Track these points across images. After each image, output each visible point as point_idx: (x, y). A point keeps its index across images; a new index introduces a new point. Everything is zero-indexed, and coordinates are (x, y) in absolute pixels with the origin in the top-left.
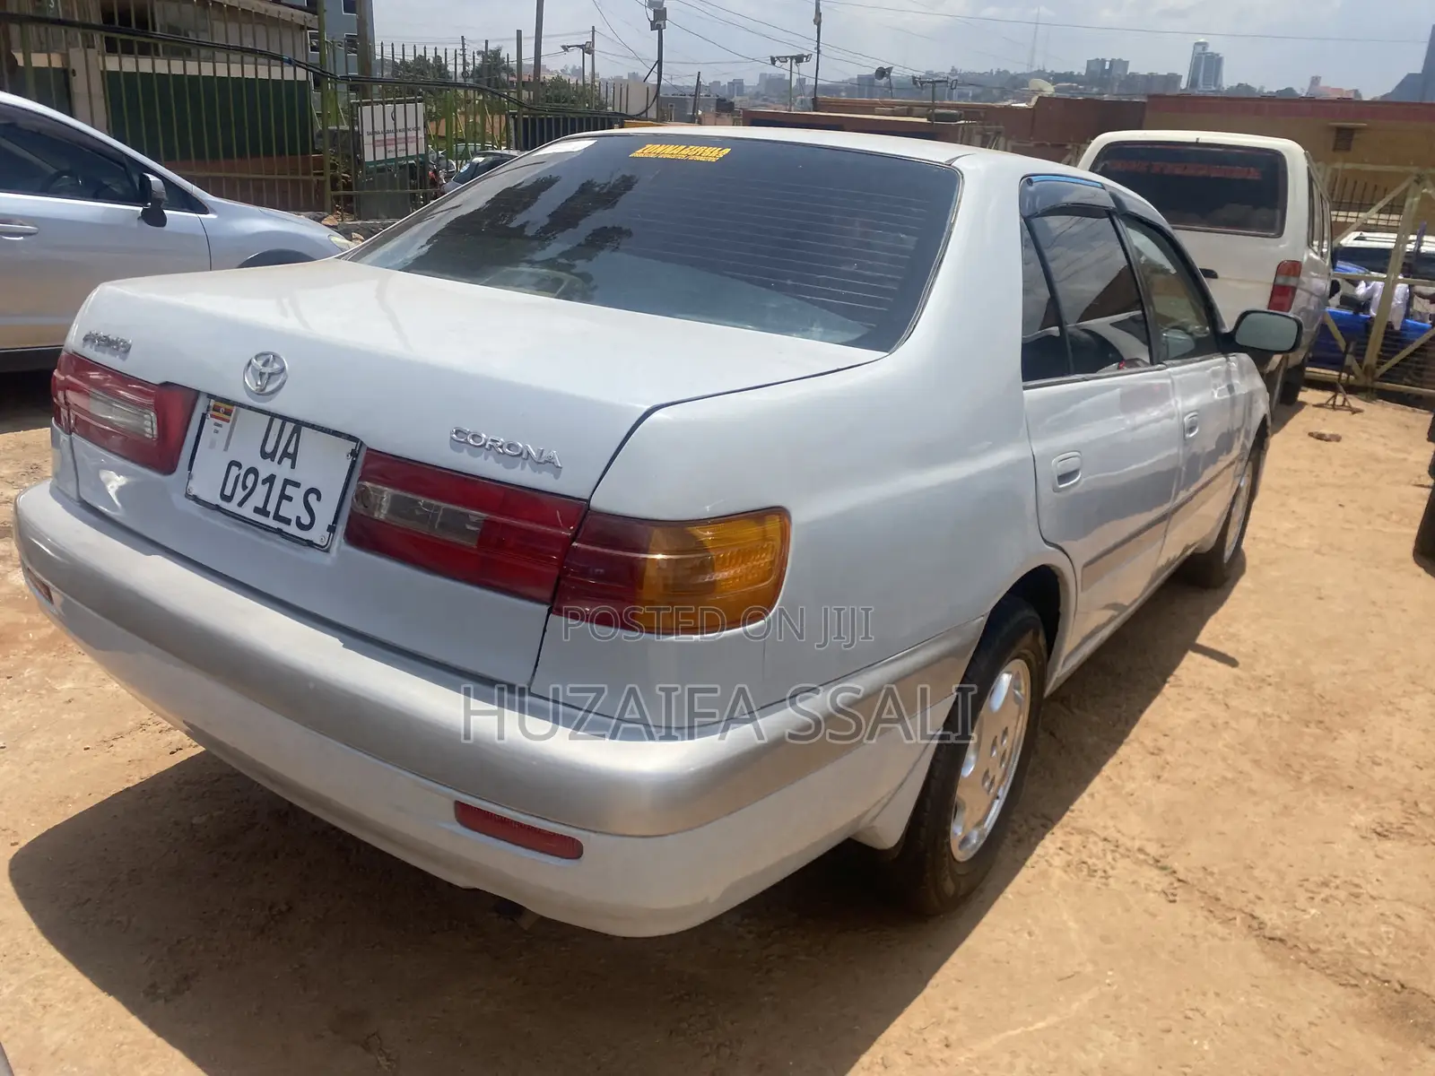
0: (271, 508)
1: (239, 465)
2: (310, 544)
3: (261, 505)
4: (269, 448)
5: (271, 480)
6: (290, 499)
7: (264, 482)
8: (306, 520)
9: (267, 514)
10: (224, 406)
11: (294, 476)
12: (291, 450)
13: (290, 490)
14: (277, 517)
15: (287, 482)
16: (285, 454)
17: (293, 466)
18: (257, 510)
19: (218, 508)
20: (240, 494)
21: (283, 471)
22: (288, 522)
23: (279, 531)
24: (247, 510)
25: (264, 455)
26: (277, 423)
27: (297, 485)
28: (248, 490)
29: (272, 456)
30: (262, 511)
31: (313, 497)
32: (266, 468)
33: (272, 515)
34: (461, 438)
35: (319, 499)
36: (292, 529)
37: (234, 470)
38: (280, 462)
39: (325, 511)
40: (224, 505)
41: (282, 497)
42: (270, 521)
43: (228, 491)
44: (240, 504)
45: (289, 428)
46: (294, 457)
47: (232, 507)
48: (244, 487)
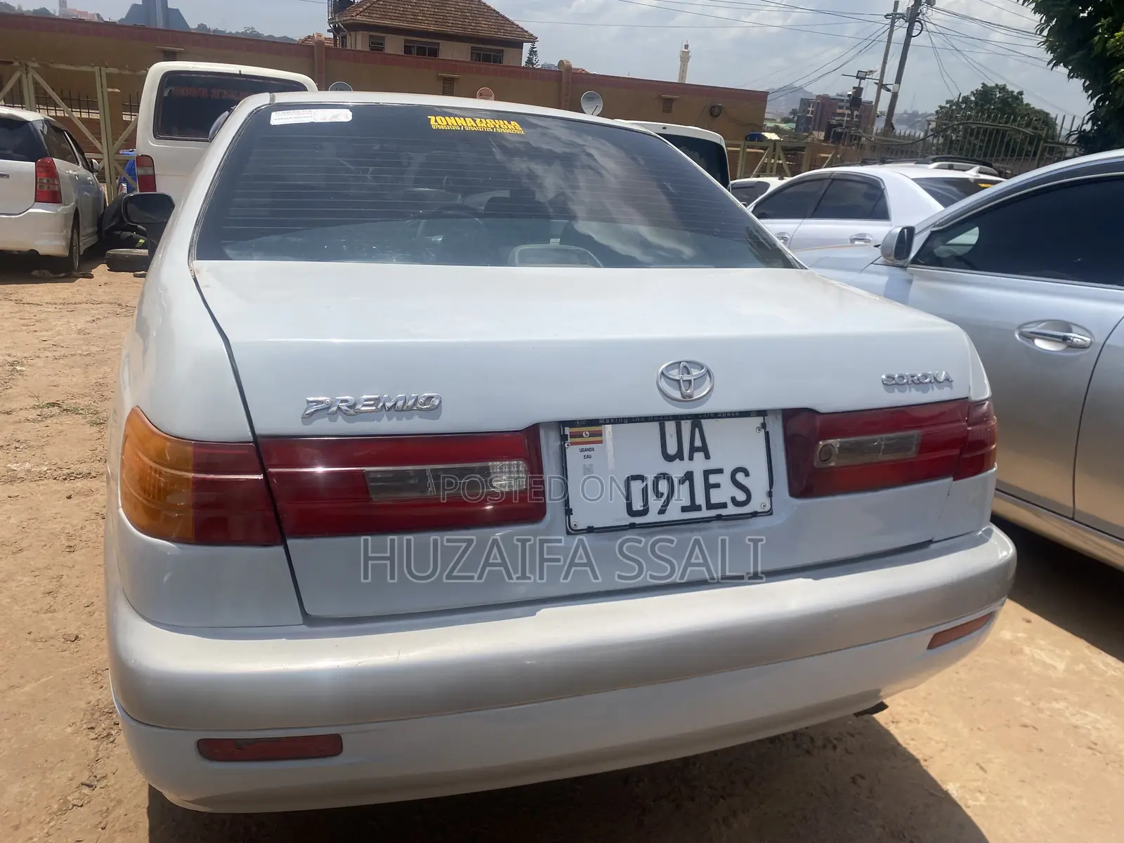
0: (700, 499)
1: (641, 478)
2: (755, 514)
3: (687, 502)
4: (672, 449)
5: (689, 477)
6: (717, 486)
7: (682, 482)
8: (741, 496)
9: (699, 508)
10: (586, 431)
11: (711, 465)
12: (698, 443)
13: (713, 479)
14: (710, 506)
15: (707, 473)
16: (693, 450)
17: (707, 457)
18: (684, 509)
19: (632, 526)
20: (655, 504)
21: (698, 465)
22: (724, 505)
23: (719, 517)
24: (674, 513)
25: (669, 458)
26: (670, 427)
27: (720, 471)
28: (663, 499)
29: (679, 455)
30: (694, 507)
31: (740, 477)
32: (677, 470)
33: (704, 506)
34: (892, 383)
35: (747, 474)
36: (732, 510)
37: (636, 487)
38: (691, 458)
39: (757, 482)
40: (638, 520)
41: (708, 487)
42: (705, 513)
43: (638, 505)
44: (662, 512)
45: (686, 426)
46: (704, 449)
47: (652, 517)
48: (658, 495)
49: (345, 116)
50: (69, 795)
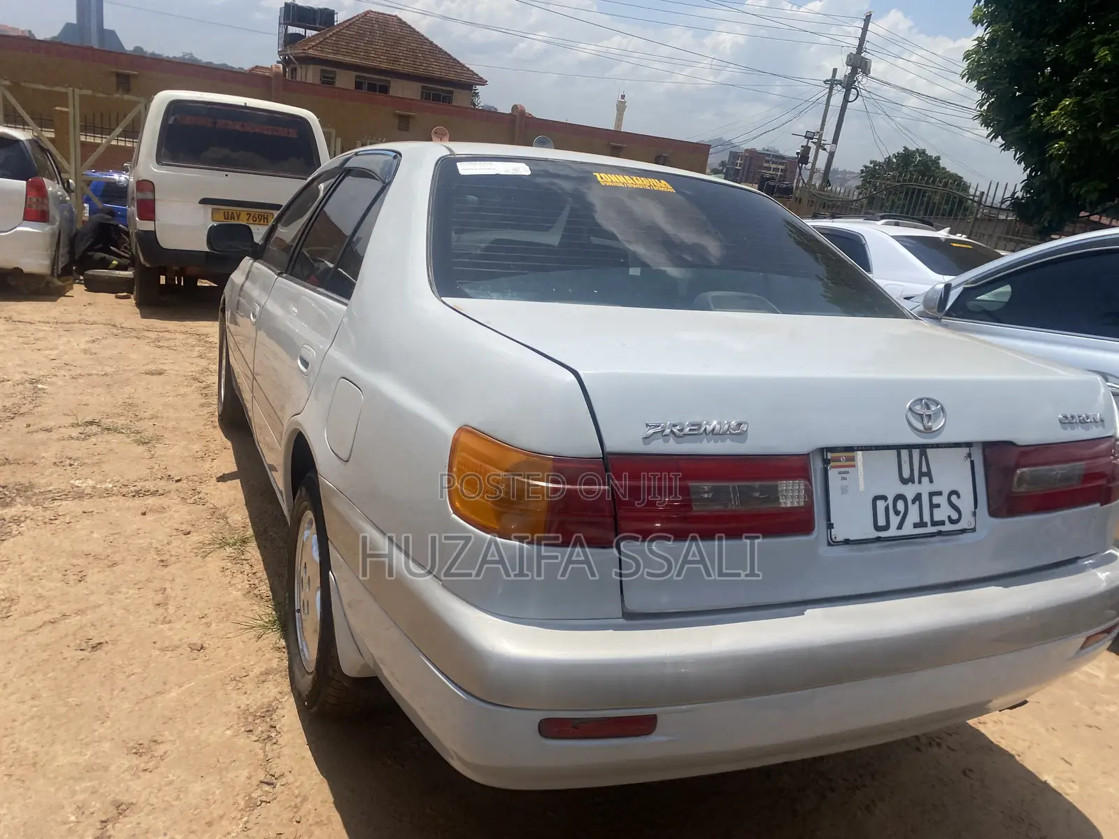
0: (927, 518)
1: (884, 498)
2: (963, 531)
3: (917, 520)
4: (906, 474)
5: (918, 497)
6: (938, 506)
7: (914, 502)
8: (955, 516)
9: (925, 525)
10: (843, 455)
11: (934, 488)
12: (924, 469)
13: (936, 500)
14: (934, 524)
15: (931, 495)
16: (921, 474)
17: (931, 481)
18: (916, 526)
19: (878, 539)
20: (895, 520)
21: (925, 488)
22: (942, 523)
23: (940, 533)
24: (908, 529)
25: (904, 481)
26: (904, 453)
27: (940, 493)
28: (902, 514)
29: (911, 480)
30: (922, 524)
31: (954, 498)
32: (910, 491)
33: (929, 524)
34: (1067, 422)
35: (959, 496)
36: (948, 527)
37: (881, 505)
38: (920, 482)
39: (966, 503)
40: (883, 534)
41: (933, 506)
42: (931, 529)
43: (882, 522)
44: (900, 527)
45: (916, 453)
46: (929, 474)
47: (892, 532)
48: (897, 513)
49: (523, 170)
50: (252, 793)
